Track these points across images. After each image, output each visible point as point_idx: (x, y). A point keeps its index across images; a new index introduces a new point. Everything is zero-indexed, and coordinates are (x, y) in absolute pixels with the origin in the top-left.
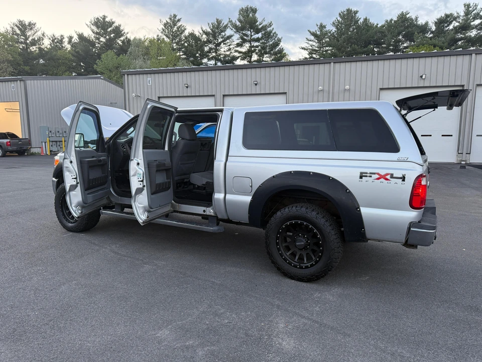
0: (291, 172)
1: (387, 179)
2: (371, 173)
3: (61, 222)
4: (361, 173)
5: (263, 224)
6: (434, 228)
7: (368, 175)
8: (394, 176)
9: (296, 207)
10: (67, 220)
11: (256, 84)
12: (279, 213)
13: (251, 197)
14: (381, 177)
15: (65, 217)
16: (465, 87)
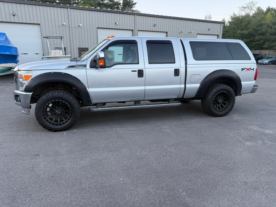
1: (249, 70)
4: (242, 69)
6: (258, 86)
7: (244, 69)
13: (200, 84)
14: (248, 69)
16: (134, 31)
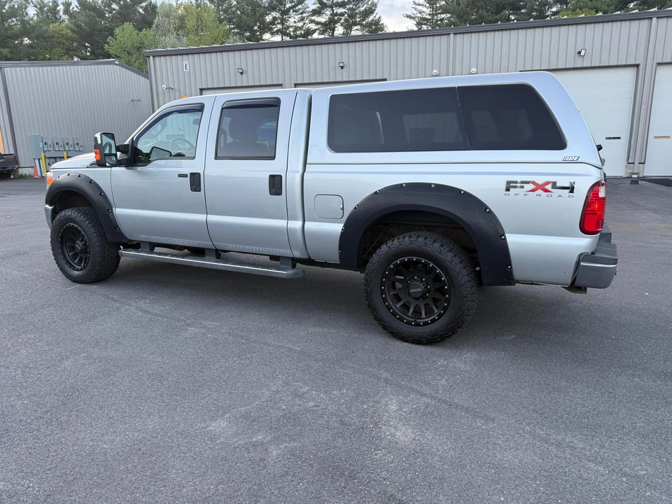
0: (402, 185)
1: (546, 191)
2: (522, 182)
3: (62, 269)
4: (508, 183)
5: (361, 265)
6: (615, 261)
7: (518, 185)
8: (558, 185)
9: (410, 237)
10: (71, 266)
11: (342, 67)
12: (384, 248)
13: (343, 225)
14: (539, 187)
15: (68, 262)
16: (641, 67)
